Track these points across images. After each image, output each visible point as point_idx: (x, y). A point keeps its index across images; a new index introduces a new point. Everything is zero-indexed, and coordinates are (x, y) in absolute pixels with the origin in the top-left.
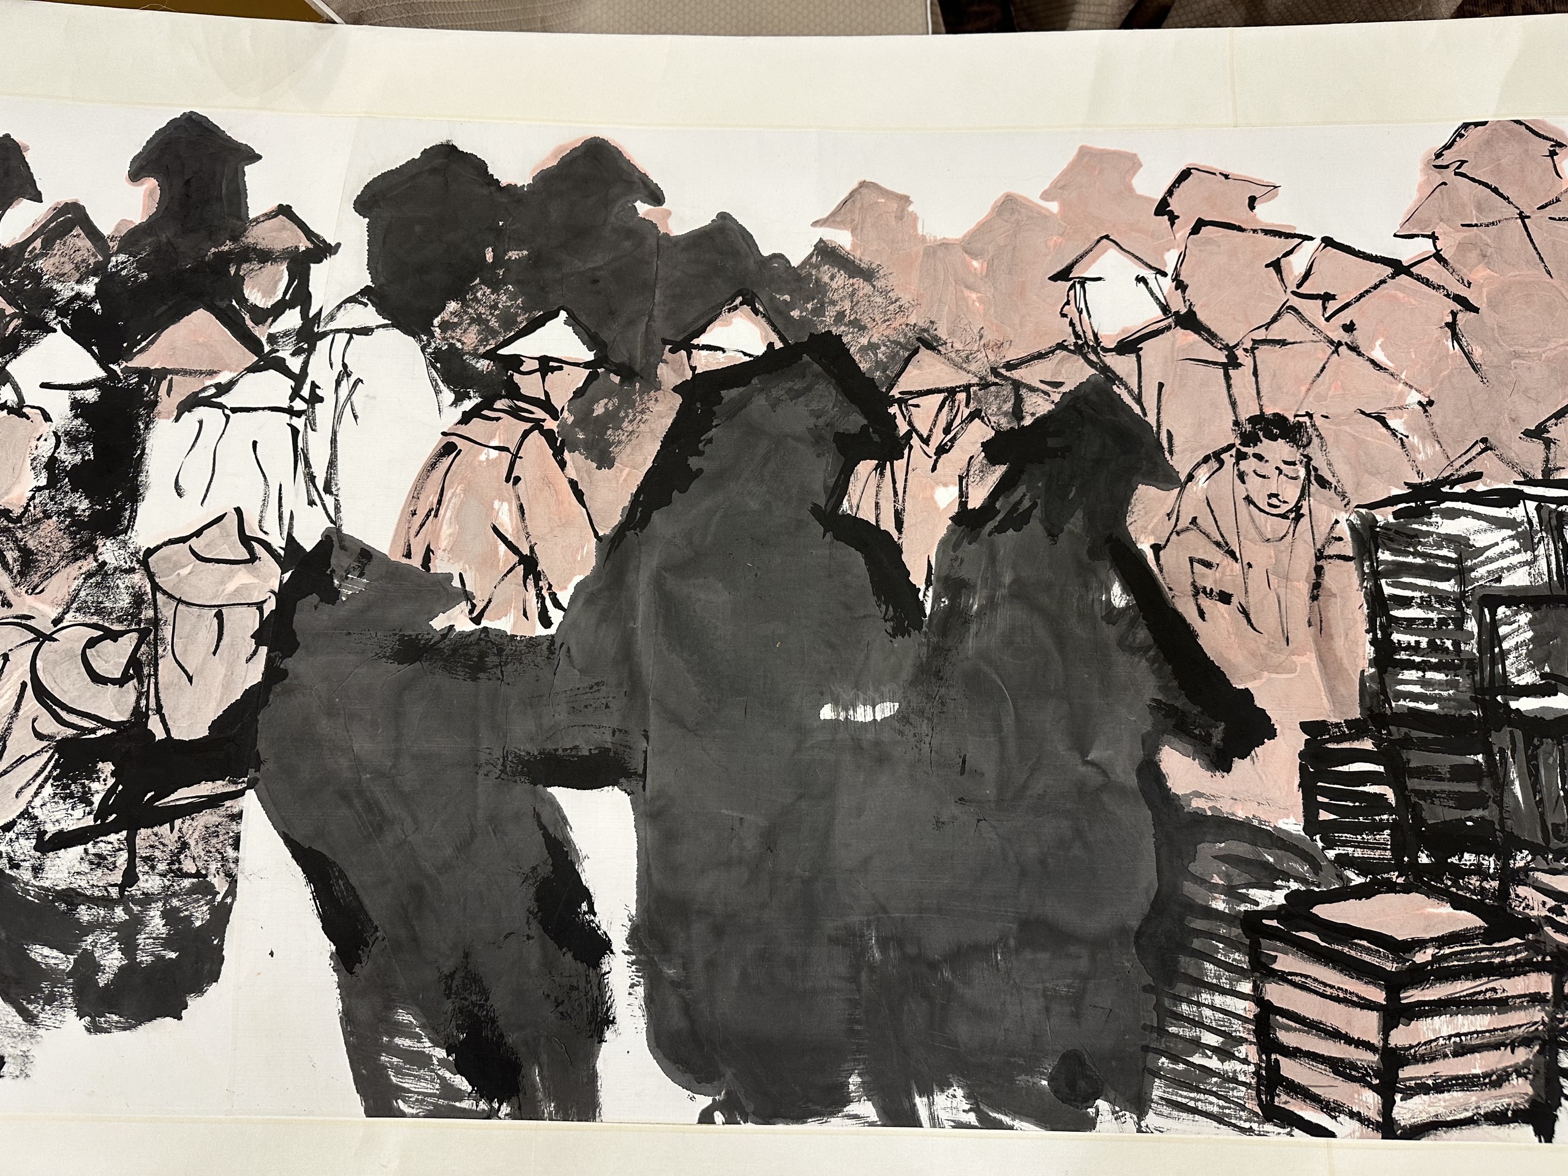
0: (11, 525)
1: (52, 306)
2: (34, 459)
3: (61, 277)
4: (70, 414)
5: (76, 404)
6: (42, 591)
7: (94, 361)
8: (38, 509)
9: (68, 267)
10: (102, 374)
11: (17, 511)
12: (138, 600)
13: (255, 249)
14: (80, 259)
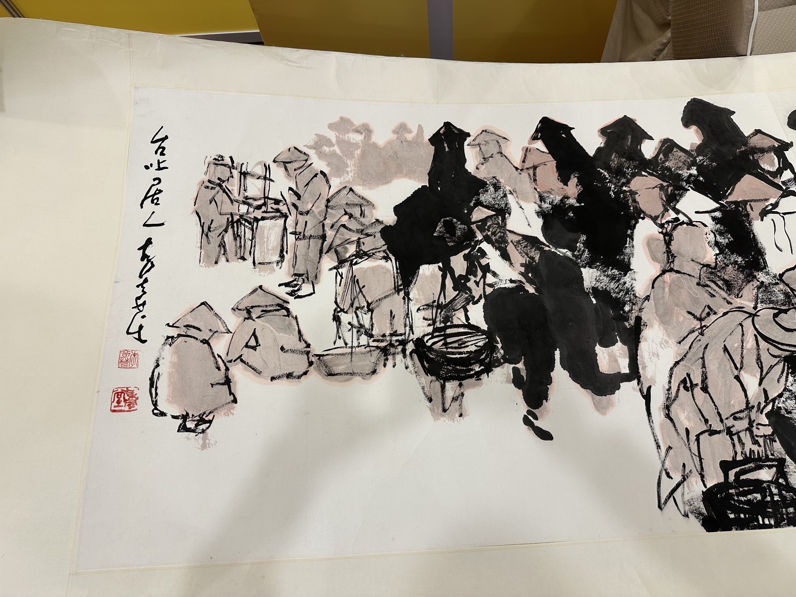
0: (713, 271)
1: (682, 180)
2: (709, 243)
3: (679, 168)
4: (714, 223)
5: (714, 219)
6: (741, 296)
7: (712, 201)
8: (722, 263)
9: (680, 164)
10: (718, 205)
11: (713, 265)
12: (787, 295)
13: (756, 148)
14: (683, 160)
